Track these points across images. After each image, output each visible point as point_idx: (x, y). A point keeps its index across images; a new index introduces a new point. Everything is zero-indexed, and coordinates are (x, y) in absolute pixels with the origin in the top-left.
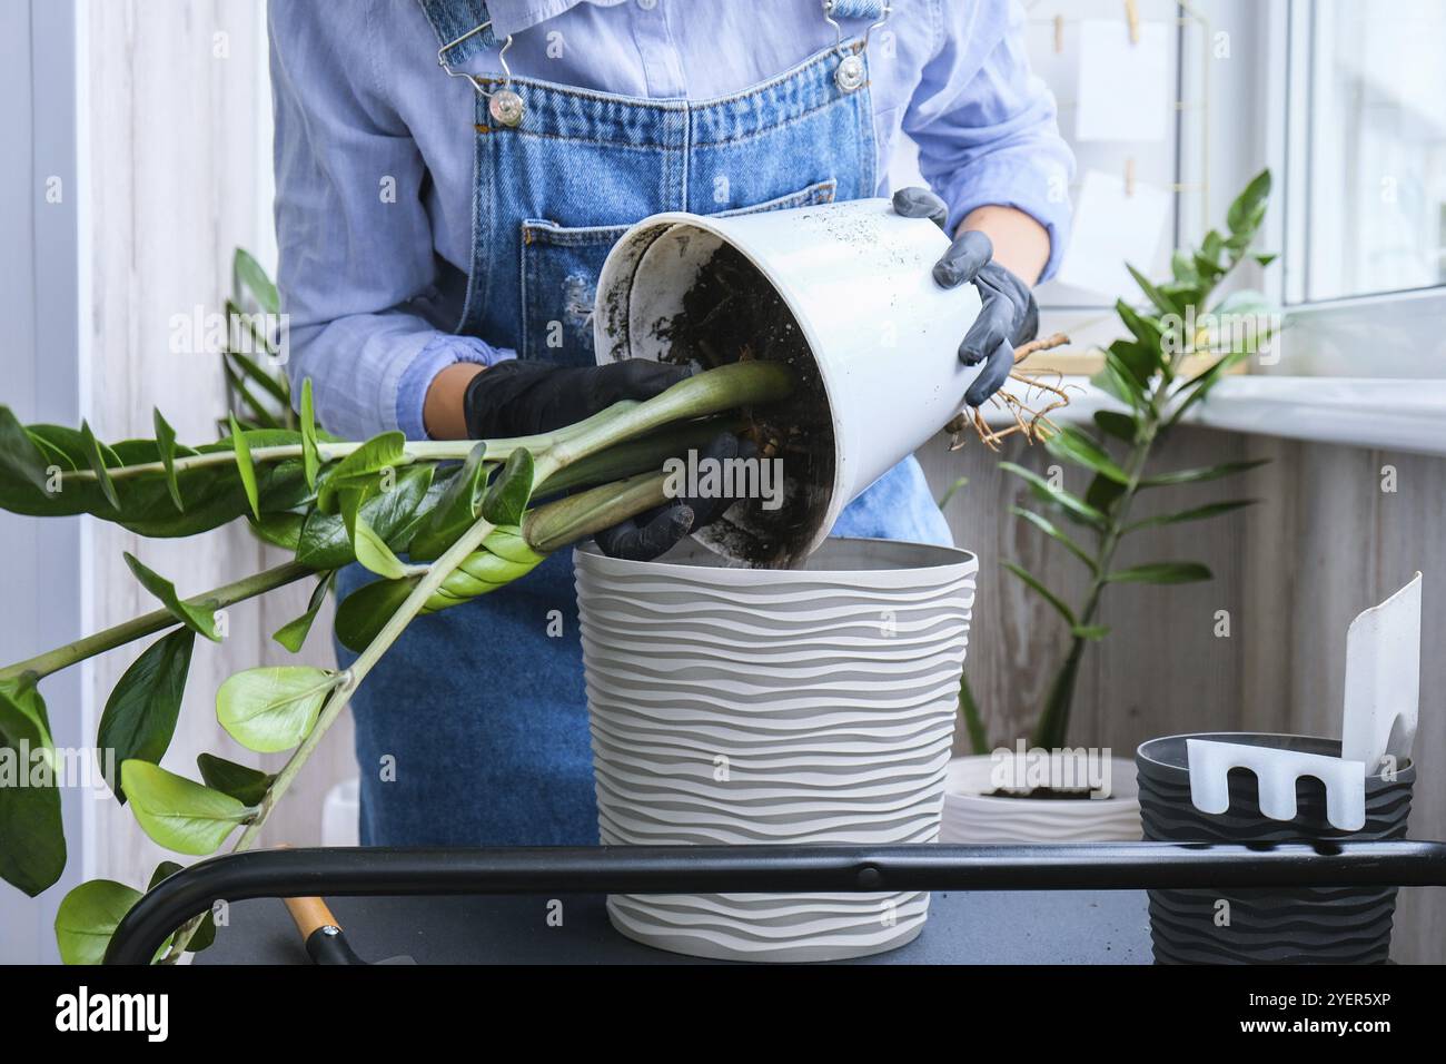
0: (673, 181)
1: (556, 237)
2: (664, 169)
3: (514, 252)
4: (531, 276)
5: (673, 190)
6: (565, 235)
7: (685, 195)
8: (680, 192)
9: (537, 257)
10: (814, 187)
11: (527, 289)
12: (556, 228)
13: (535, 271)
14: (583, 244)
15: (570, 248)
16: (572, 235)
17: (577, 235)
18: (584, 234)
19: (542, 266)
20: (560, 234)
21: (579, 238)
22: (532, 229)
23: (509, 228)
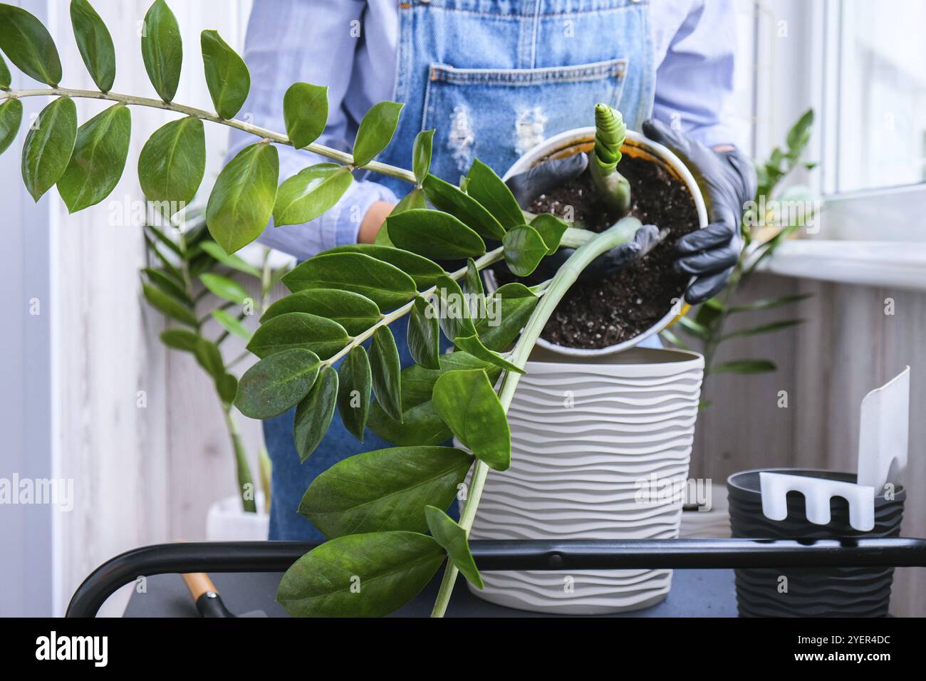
0: (526, 42)
1: (451, 76)
2: (521, 32)
5: (526, 48)
6: (457, 74)
7: (534, 53)
8: (531, 50)
9: (437, 93)
10: (614, 61)
12: (452, 69)
14: (467, 82)
15: (459, 86)
16: (461, 74)
17: (465, 74)
18: (469, 74)
19: (439, 101)
20: (454, 74)
21: (466, 77)
22: (436, 70)
23: (420, 71)
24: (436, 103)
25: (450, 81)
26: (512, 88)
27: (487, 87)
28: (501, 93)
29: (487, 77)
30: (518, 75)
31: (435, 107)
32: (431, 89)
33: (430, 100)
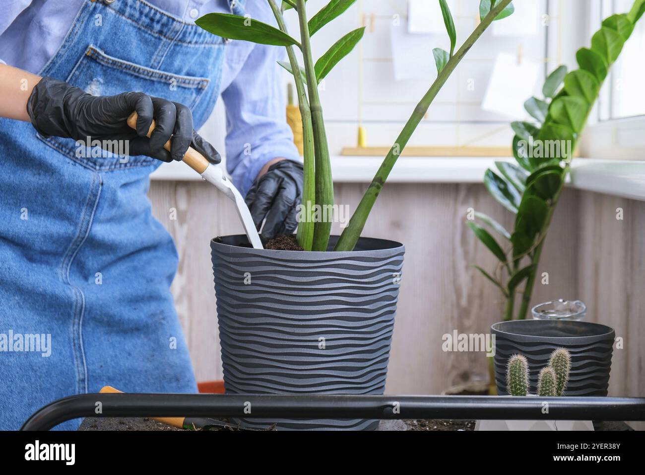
0: (160, 54)
1: (101, 57)
2: (160, 47)
3: (76, 58)
4: (77, 73)
5: (159, 58)
6: (105, 58)
7: (161, 62)
8: (161, 60)
9: (86, 64)
10: (203, 78)
11: (71, 78)
12: (103, 53)
13: (80, 70)
14: (109, 65)
15: (103, 65)
16: (108, 59)
17: (110, 59)
18: (113, 61)
19: (85, 70)
20: (103, 57)
21: (111, 62)
22: (92, 49)
23: (81, 46)
24: (82, 70)
25: (98, 60)
26: (137, 77)
27: (121, 72)
28: (128, 78)
29: (124, 66)
30: (144, 71)
31: (80, 73)
32: (83, 60)
33: (79, 66)
